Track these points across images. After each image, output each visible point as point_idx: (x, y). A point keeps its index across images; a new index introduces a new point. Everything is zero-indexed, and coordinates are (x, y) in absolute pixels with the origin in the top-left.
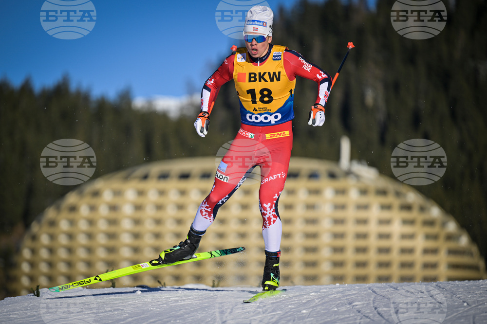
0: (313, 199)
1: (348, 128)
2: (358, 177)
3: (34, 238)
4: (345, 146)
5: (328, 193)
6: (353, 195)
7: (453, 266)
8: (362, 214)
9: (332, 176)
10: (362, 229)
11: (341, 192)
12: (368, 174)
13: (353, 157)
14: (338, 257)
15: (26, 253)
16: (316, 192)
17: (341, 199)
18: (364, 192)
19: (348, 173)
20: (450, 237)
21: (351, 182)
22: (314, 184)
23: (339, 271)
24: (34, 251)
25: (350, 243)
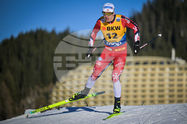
0: (162, 72)
1: (174, 45)
2: (178, 63)
3: (57, 88)
4: (173, 52)
5: (167, 70)
6: (177, 70)
8: (180, 77)
9: (169, 63)
10: (180, 83)
11: (172, 69)
12: (182, 62)
13: (176, 56)
14: (171, 93)
15: (54, 94)
16: (163, 69)
17: (172, 72)
18: (180, 69)
19: (175, 62)
21: (176, 65)
22: (162, 66)
23: (172, 99)
24: (57, 93)
25: (176, 88)
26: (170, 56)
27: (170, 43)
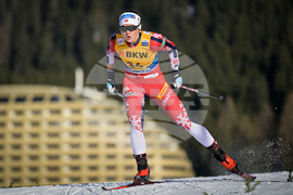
0: (55, 118)
4: (79, 75)
5: (67, 113)
6: (87, 114)
7: (166, 168)
8: (93, 129)
9: (69, 99)
11: (77, 111)
12: (96, 96)
13: (85, 85)
16: (57, 112)
17: (76, 117)
18: (94, 110)
19: (82, 97)
20: (163, 145)
22: (55, 106)
25: (85, 151)
26: (72, 85)
27: (71, 59)
